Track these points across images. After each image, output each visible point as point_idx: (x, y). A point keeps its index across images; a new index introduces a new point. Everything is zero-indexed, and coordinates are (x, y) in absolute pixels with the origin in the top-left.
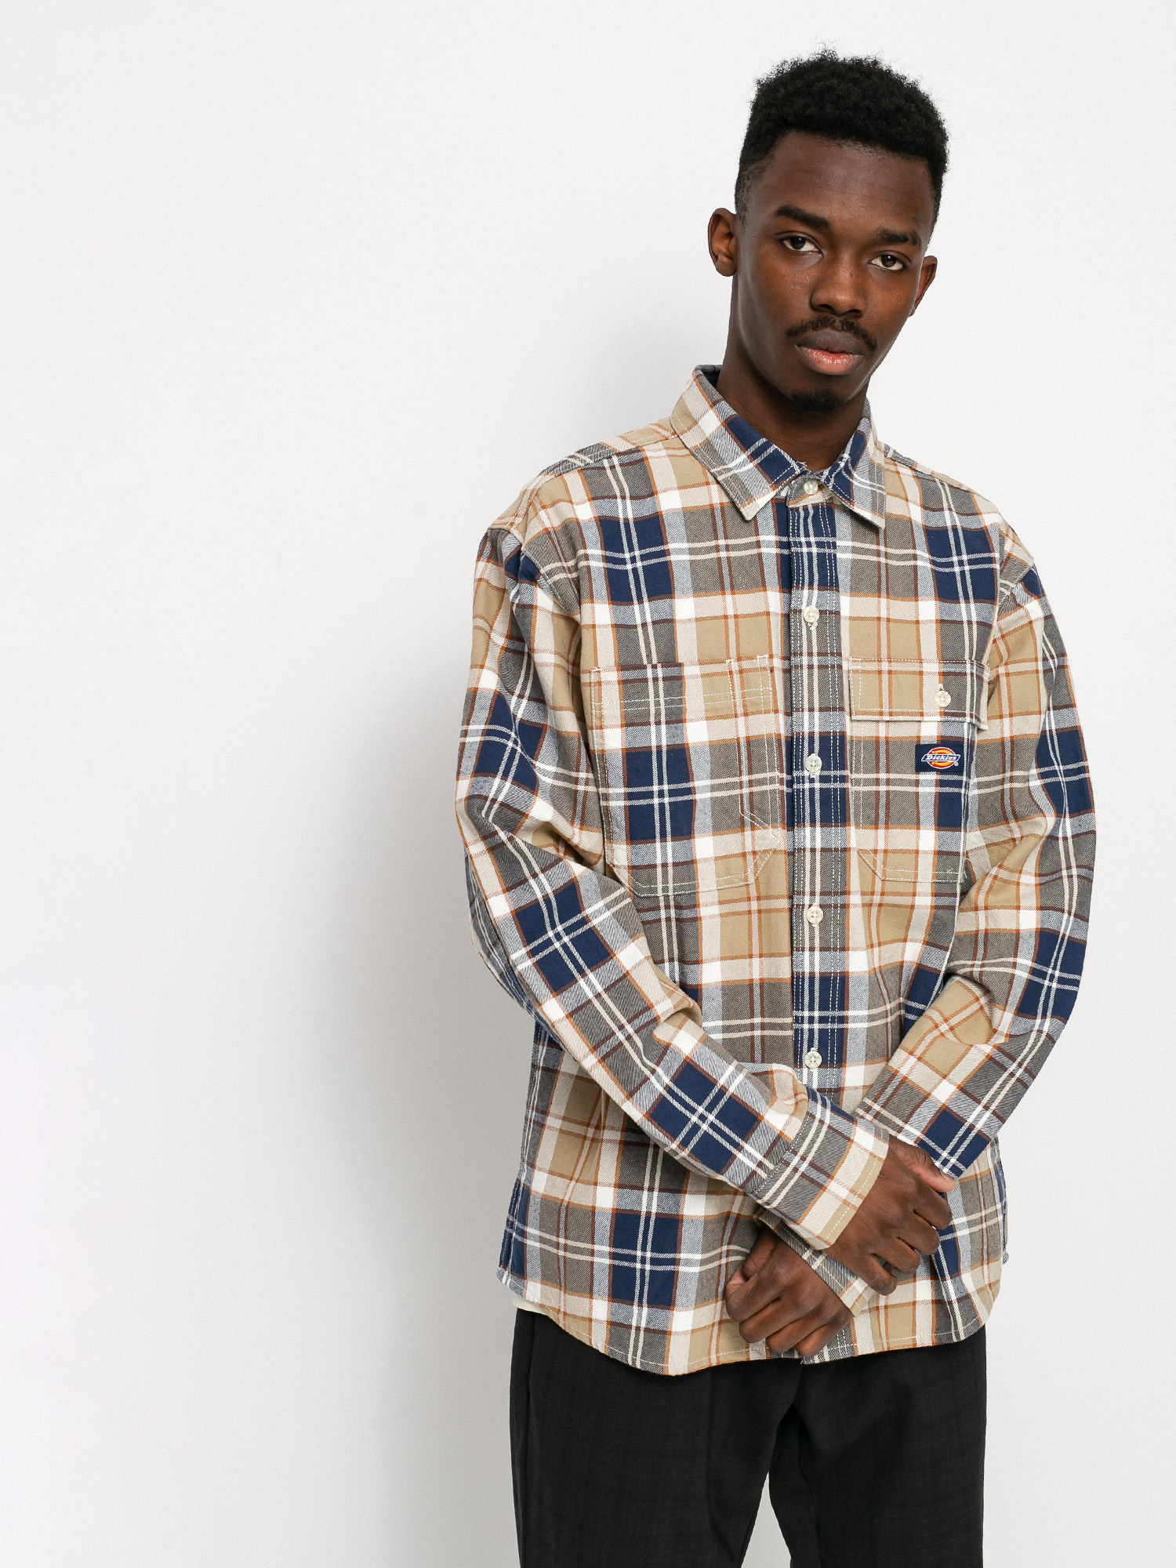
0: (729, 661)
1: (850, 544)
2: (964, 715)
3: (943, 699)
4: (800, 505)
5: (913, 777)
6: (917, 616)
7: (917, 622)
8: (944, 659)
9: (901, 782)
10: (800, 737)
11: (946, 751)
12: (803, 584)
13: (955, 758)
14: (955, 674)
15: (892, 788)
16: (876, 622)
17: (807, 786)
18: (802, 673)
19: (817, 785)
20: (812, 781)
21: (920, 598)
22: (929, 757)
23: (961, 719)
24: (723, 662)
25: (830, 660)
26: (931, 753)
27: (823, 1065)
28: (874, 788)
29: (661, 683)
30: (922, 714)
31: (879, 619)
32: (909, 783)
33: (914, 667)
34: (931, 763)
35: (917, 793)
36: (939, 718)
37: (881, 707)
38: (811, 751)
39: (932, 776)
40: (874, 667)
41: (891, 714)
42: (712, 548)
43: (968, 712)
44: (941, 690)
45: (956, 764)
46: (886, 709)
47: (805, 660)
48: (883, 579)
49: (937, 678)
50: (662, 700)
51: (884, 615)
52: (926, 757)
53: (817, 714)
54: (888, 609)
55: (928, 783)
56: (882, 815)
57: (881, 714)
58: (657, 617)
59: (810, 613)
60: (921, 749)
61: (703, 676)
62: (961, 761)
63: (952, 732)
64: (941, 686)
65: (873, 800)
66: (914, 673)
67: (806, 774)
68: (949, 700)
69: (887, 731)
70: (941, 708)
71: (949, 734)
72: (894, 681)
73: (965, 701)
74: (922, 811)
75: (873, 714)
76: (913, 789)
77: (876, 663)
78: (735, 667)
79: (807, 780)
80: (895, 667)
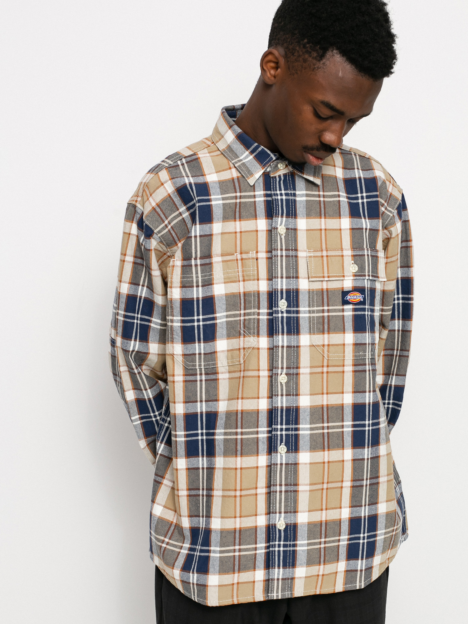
0: (236, 254)
1: (304, 192)
2: (365, 276)
3: (354, 268)
4: (277, 175)
5: (341, 307)
6: (340, 227)
7: (340, 230)
8: (353, 248)
9: (335, 311)
10: (276, 291)
11: (357, 294)
12: (278, 215)
13: (361, 297)
14: (359, 255)
15: (330, 314)
16: (319, 231)
17: (280, 315)
18: (277, 259)
19: (285, 315)
20: (282, 312)
21: (341, 217)
22: (348, 297)
23: (363, 278)
24: (233, 254)
25: (291, 253)
26: (349, 295)
27: (288, 451)
28: (321, 314)
29: (199, 267)
30: (344, 276)
31: (321, 230)
32: (339, 311)
33: (339, 253)
34: (350, 300)
35: (343, 316)
36: (352, 278)
37: (323, 273)
38: (282, 298)
39: (351, 307)
40: (319, 254)
41: (328, 277)
42: (233, 197)
43: (367, 274)
44: (353, 264)
45: (362, 300)
46: (326, 275)
47: (279, 253)
48: (323, 209)
49: (350, 258)
50: (200, 275)
51: (323, 227)
52: (347, 297)
53: (284, 280)
54: (325, 224)
55: (348, 310)
56: (326, 327)
57: (324, 277)
58: (202, 234)
59: (282, 230)
60: (345, 293)
61: (223, 261)
62: (364, 299)
63: (359, 284)
64: (353, 262)
65: (321, 320)
66: (339, 256)
67: (279, 309)
68: (357, 269)
69: (327, 285)
70: (353, 273)
71: (358, 285)
72: (329, 260)
73: (365, 269)
74: (346, 324)
75: (320, 277)
76: (341, 314)
77: (320, 252)
78: (239, 257)
79: (280, 312)
80: (330, 253)
